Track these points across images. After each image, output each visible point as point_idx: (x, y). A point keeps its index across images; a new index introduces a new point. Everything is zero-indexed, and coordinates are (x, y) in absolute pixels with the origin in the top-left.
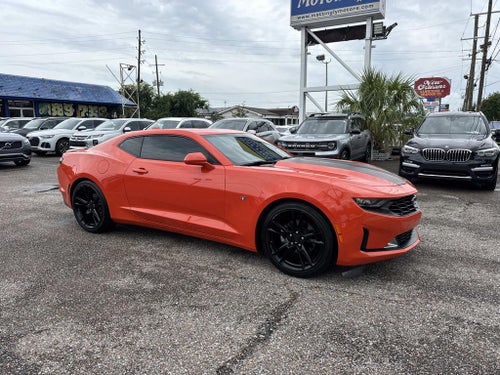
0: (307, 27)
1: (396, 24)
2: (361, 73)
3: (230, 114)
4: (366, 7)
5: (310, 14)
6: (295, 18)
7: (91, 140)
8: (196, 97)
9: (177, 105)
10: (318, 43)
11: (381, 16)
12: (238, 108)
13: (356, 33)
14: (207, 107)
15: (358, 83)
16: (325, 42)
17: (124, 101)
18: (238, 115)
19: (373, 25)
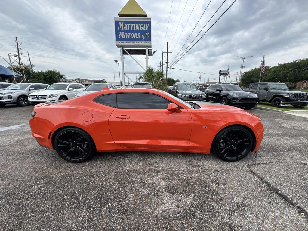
0: (123, 47)
1: (156, 51)
2: (145, 68)
3: (75, 81)
4: (146, 43)
5: (124, 42)
6: (118, 42)
7: (6, 95)
8: (58, 74)
9: (48, 77)
10: (128, 54)
11: (150, 47)
12: (79, 79)
13: (143, 52)
14: (64, 78)
15: (144, 71)
16: (131, 54)
17: (14, 74)
18: (79, 82)
19: (148, 50)
